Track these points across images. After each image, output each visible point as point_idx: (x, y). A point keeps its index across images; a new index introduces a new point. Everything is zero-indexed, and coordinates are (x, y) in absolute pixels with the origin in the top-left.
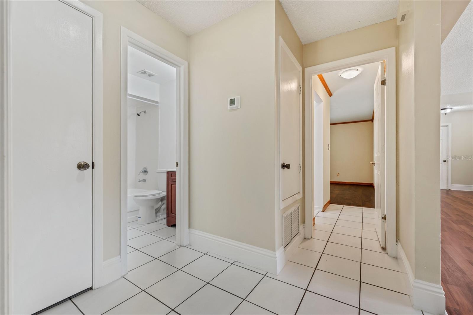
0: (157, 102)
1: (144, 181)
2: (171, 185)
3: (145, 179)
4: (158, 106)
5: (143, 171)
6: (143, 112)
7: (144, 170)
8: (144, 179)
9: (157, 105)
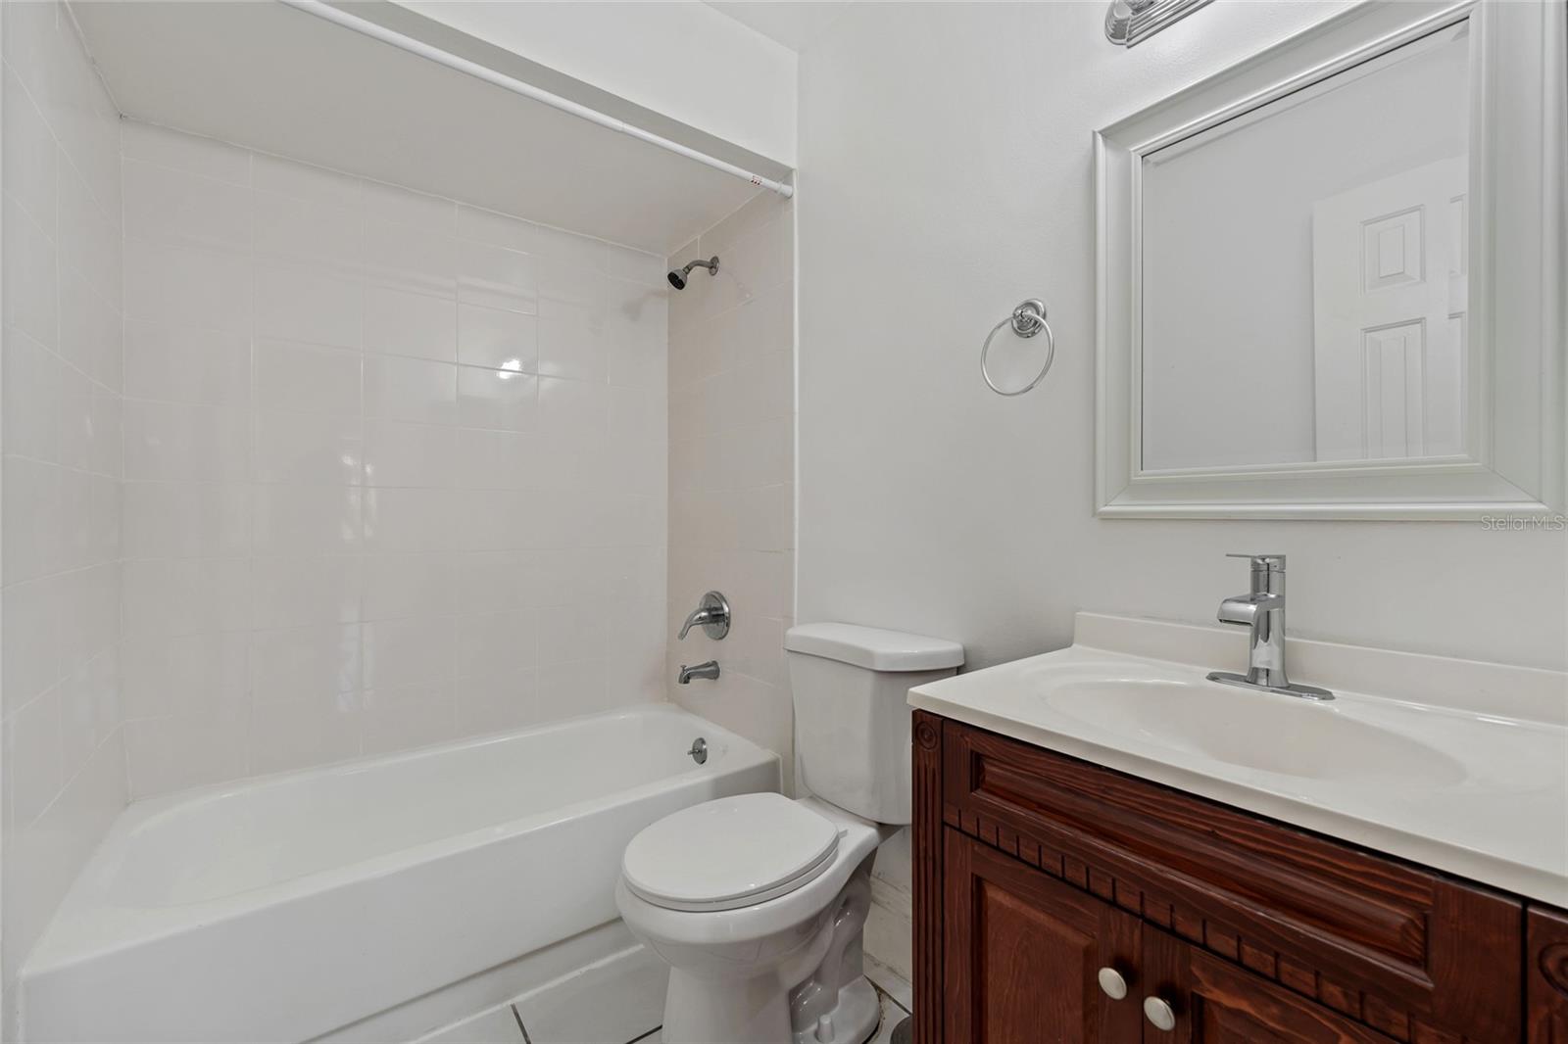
0: (784, 174)
1: (712, 671)
2: (979, 884)
3: (715, 663)
4: (788, 198)
5: (704, 614)
6: (700, 264)
7: (709, 610)
8: (709, 660)
9: (786, 189)
